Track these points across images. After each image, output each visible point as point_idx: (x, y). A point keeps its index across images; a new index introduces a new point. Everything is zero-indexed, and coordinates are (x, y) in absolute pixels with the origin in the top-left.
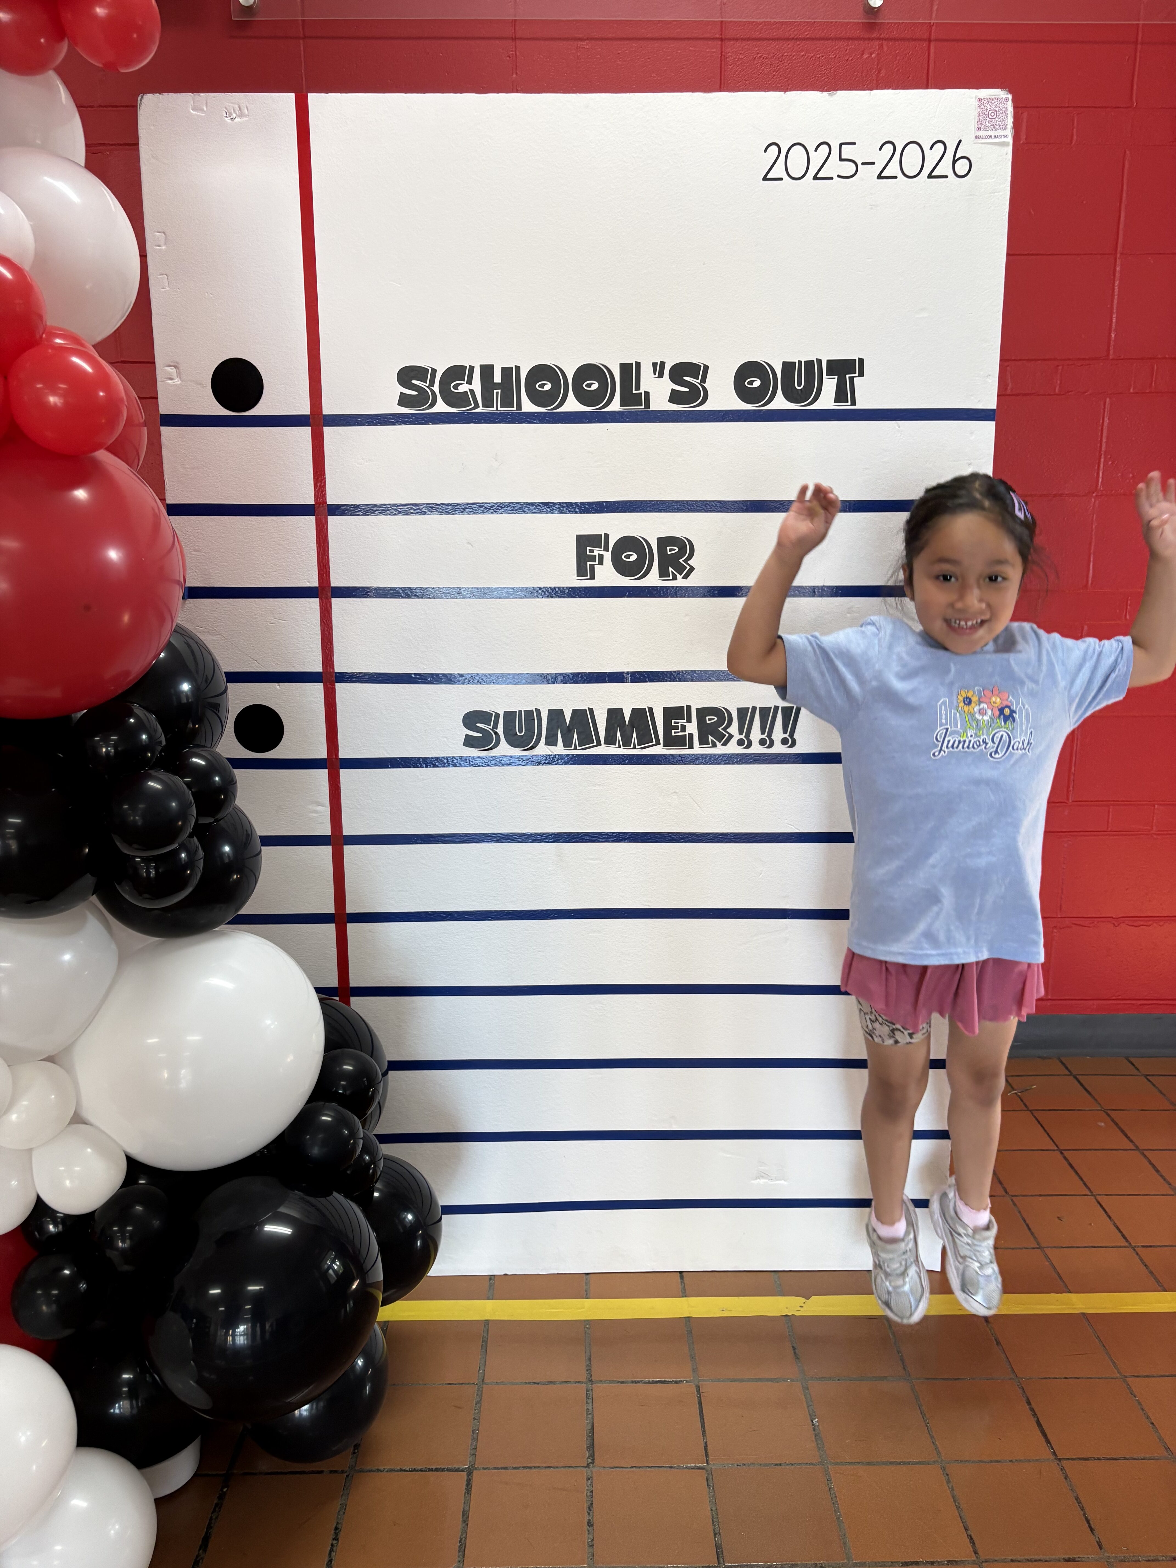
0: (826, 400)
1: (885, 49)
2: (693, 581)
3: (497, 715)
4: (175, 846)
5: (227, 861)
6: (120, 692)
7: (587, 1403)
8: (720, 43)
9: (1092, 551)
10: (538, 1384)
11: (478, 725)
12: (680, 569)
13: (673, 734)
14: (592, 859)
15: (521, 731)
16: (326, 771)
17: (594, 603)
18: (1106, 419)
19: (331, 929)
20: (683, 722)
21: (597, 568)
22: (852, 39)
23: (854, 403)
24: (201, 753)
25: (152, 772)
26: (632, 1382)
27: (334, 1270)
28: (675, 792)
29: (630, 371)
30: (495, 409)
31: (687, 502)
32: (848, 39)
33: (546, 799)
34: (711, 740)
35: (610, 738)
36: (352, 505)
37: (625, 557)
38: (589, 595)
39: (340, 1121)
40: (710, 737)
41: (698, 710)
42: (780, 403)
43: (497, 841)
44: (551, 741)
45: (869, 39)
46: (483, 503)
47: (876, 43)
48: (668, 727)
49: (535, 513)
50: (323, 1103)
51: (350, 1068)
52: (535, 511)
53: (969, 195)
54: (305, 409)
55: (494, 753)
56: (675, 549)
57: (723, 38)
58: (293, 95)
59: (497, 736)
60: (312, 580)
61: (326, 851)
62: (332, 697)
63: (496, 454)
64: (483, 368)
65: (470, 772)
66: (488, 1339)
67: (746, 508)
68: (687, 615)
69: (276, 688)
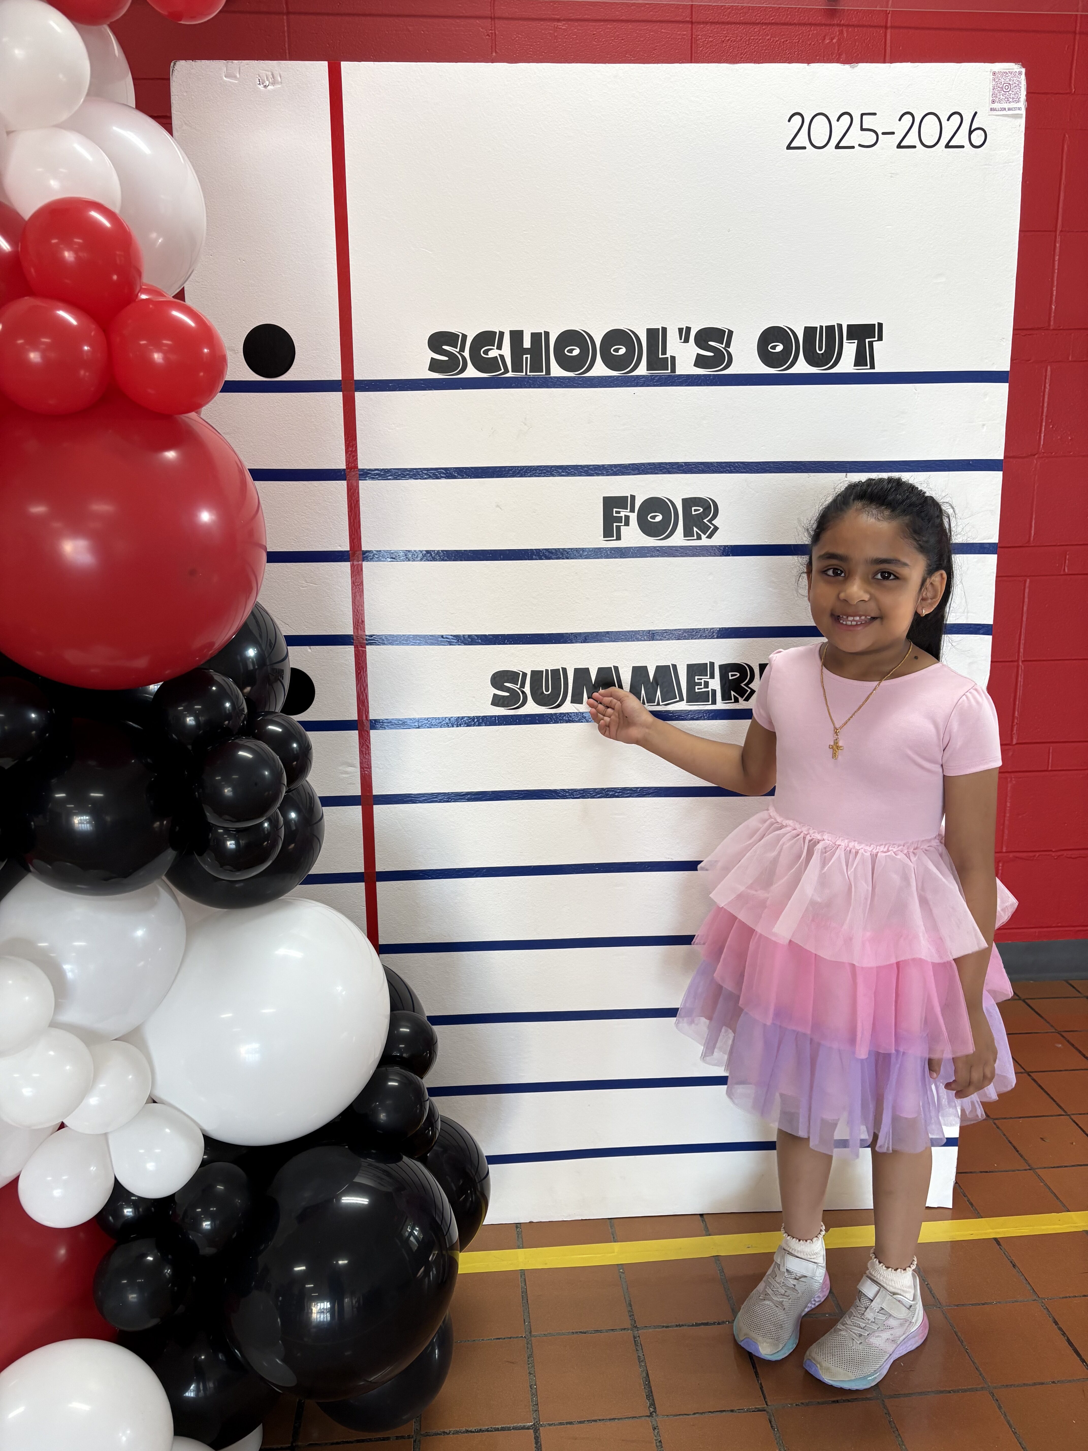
0: (846, 364)
1: (845, 35)
2: (717, 540)
3: (525, 675)
5: (294, 827)
7: (637, 1350)
8: (690, 26)
10: (585, 1333)
11: (505, 684)
12: (704, 529)
13: (697, 691)
15: (547, 690)
16: (357, 732)
17: (620, 564)
18: (1047, 386)
19: (360, 887)
20: (706, 678)
21: (623, 529)
22: (815, 25)
23: (873, 366)
24: (277, 720)
25: (241, 741)
26: (677, 1326)
27: (416, 1238)
29: (657, 337)
30: (524, 374)
31: (711, 463)
32: (811, 24)
33: (571, 756)
34: (734, 695)
36: (383, 469)
37: (651, 518)
38: (615, 555)
39: (405, 1085)
40: (733, 693)
41: (721, 667)
42: (802, 367)
43: (523, 799)
44: (577, 699)
45: (830, 25)
46: (511, 467)
47: (837, 29)
48: (691, 684)
50: (390, 1068)
51: (408, 1030)
52: (563, 474)
53: (984, 165)
54: (337, 376)
55: (521, 711)
56: (700, 510)
57: (694, 21)
58: (326, 63)
59: (525, 695)
60: (344, 546)
61: (357, 811)
62: (363, 660)
63: (525, 419)
64: (513, 333)
65: (497, 731)
66: (528, 1290)
67: (768, 469)
68: (711, 574)
69: (307, 651)
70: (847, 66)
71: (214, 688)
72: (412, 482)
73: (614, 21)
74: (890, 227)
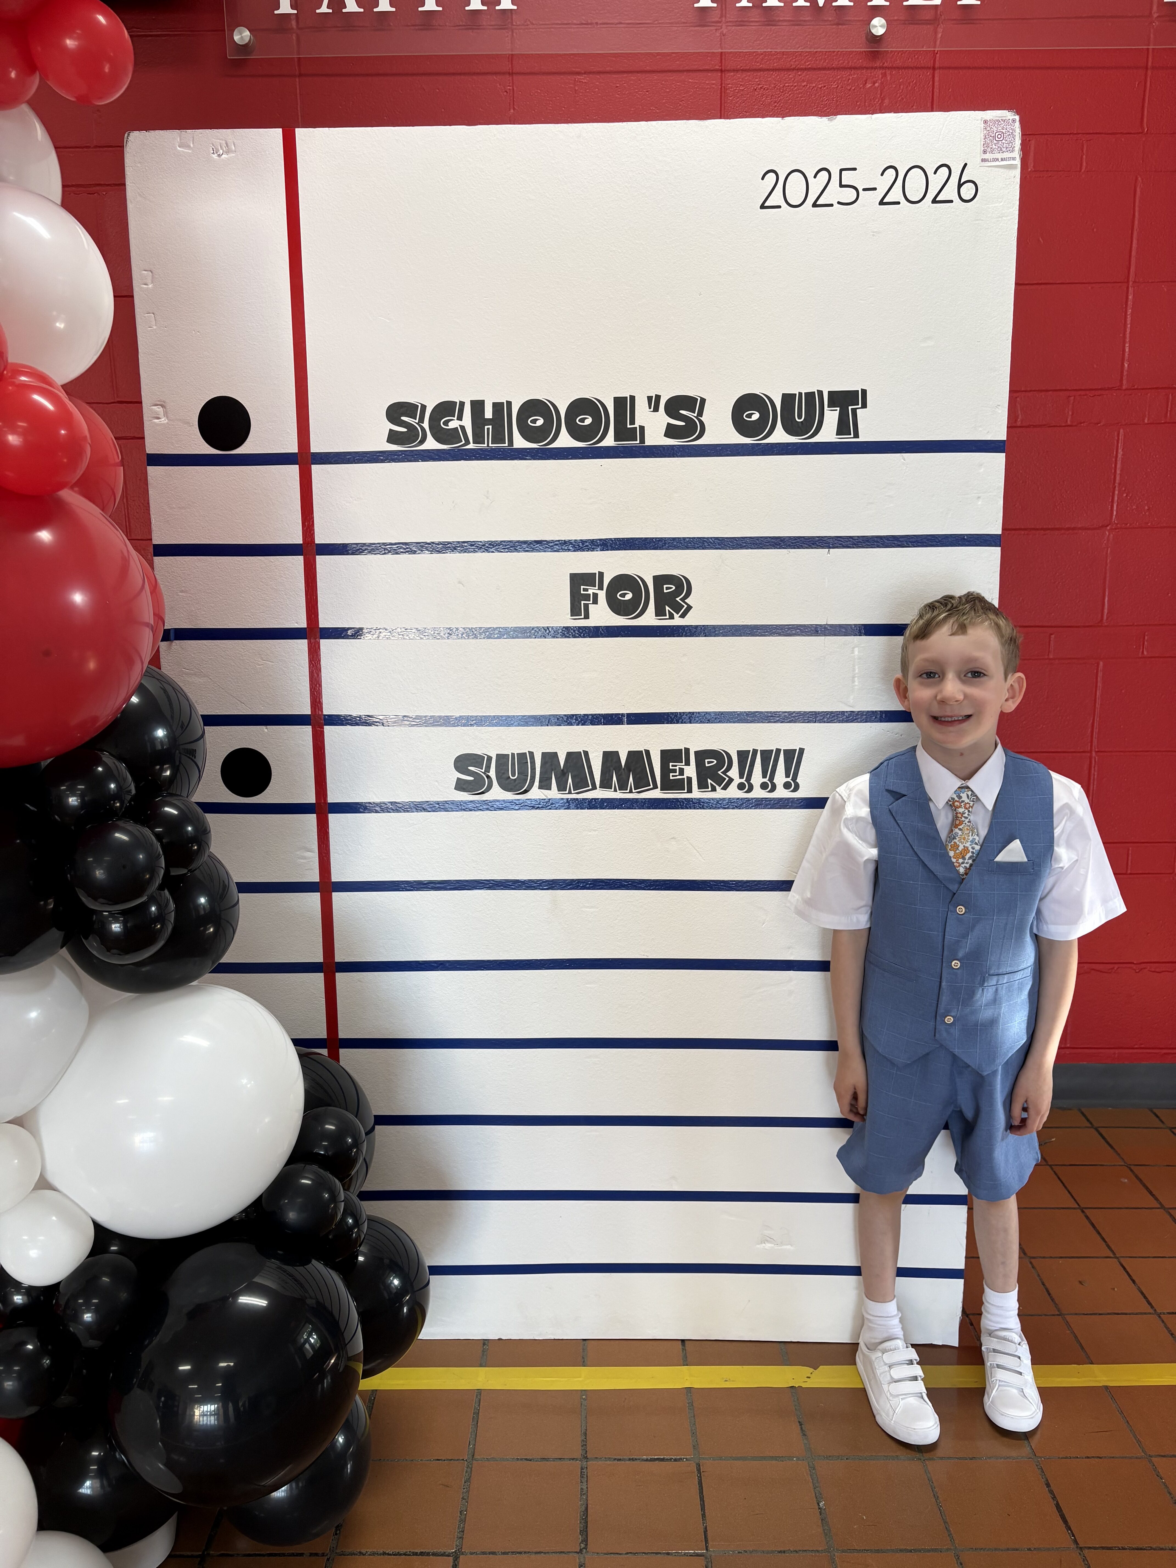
0: (828, 433)
1: (889, 78)
2: (690, 620)
3: (490, 759)
4: (144, 899)
5: (202, 912)
6: (87, 739)
7: (581, 1482)
8: (720, 74)
9: (1107, 585)
10: (531, 1460)
11: (470, 768)
12: (677, 608)
13: (671, 778)
14: (587, 907)
15: (513, 775)
16: (315, 815)
17: (588, 643)
18: (1120, 451)
19: (318, 978)
20: (681, 765)
21: (592, 607)
22: (855, 68)
23: (856, 435)
24: (174, 802)
25: (121, 823)
26: (630, 1459)
27: (311, 1345)
28: (675, 838)
29: (624, 405)
30: (486, 445)
31: (684, 538)
32: (851, 68)
33: (540, 845)
34: (711, 784)
35: (605, 782)
36: (341, 544)
37: (620, 595)
38: (584, 634)
39: (320, 1184)
40: (709, 781)
41: (696, 753)
42: (780, 436)
43: (490, 888)
44: (545, 785)
45: (872, 68)
46: (474, 542)
47: (879, 72)
48: (665, 770)
49: (527, 551)
50: (303, 1165)
51: (333, 1128)
52: (528, 549)
53: (975, 219)
54: (292, 447)
55: (487, 797)
56: (672, 588)
57: (723, 69)
58: (280, 130)
59: (489, 780)
60: (300, 621)
61: (313, 899)
62: (321, 740)
63: (488, 492)
64: (473, 403)
65: (460, 817)
66: (480, 1410)
67: (744, 544)
68: (685, 655)
69: (264, 731)
70: (825, 119)
71: (100, 769)
73: (638, 72)
74: (873, 288)
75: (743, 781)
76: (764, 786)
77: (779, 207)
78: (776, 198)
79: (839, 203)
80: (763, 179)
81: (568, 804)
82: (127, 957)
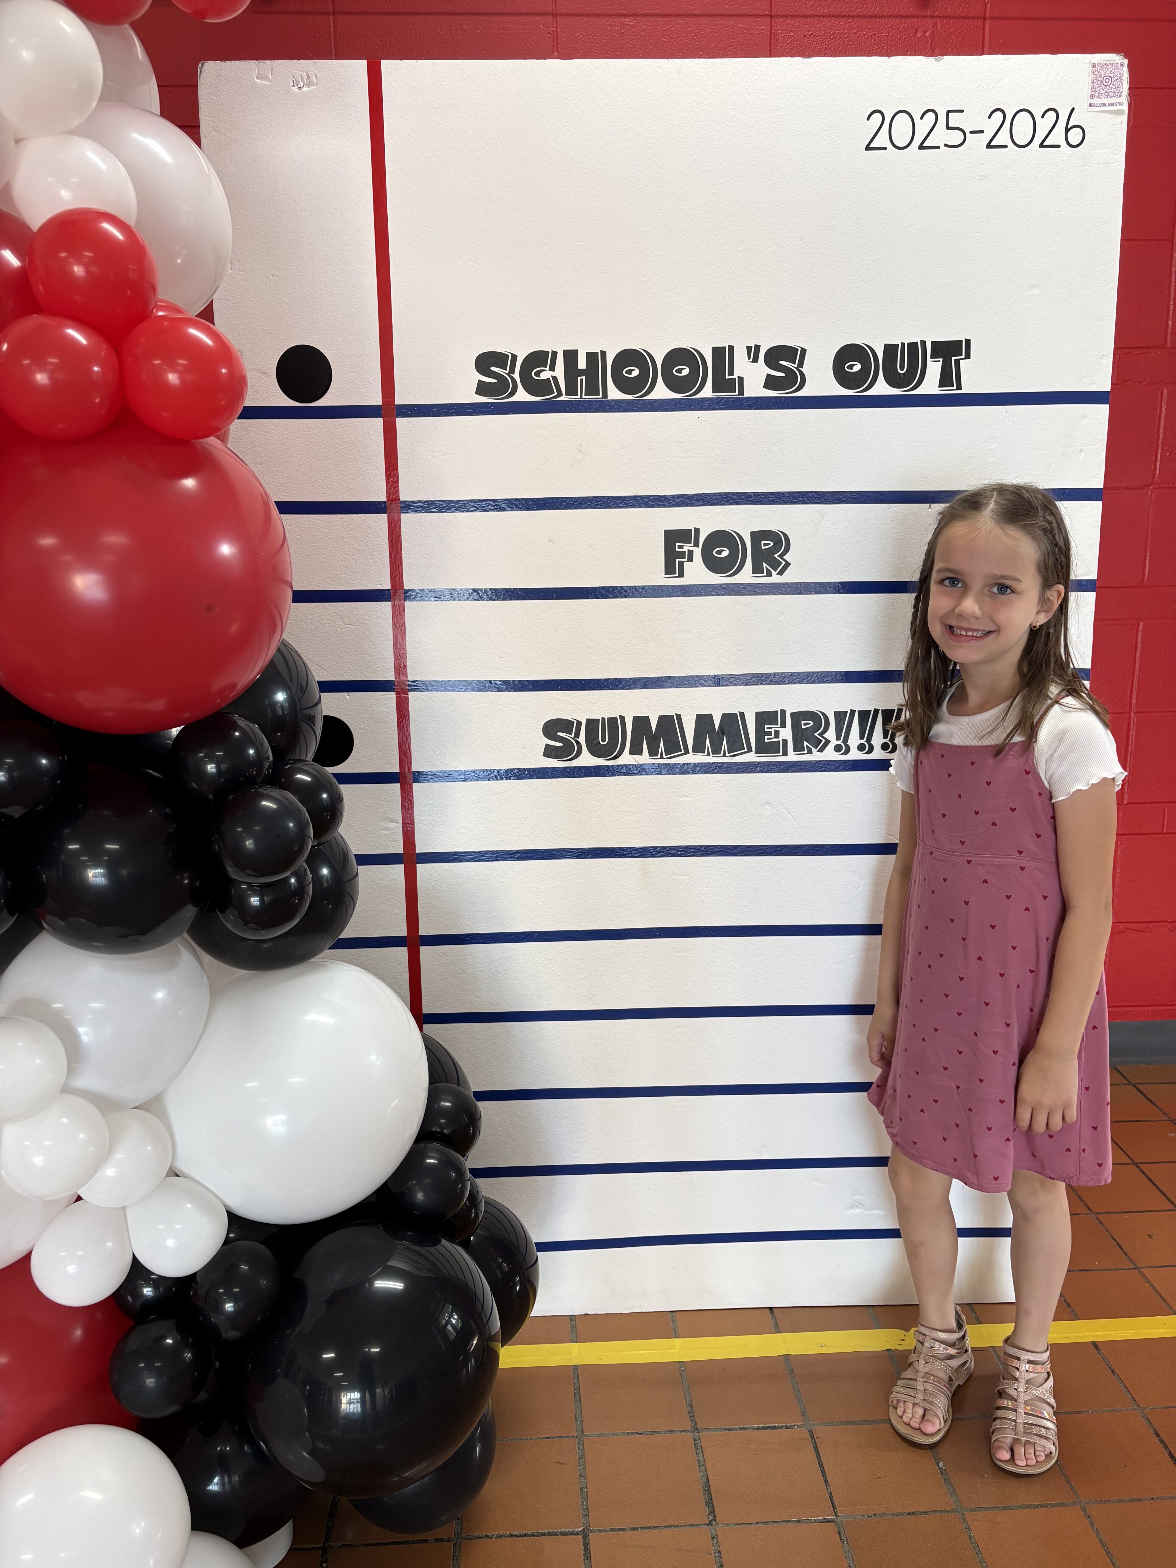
0: (930, 385)
1: (939, 28)
2: (789, 577)
3: (579, 724)
5: (326, 885)
7: (697, 1453)
8: (766, 20)
9: (1149, 545)
10: (642, 1434)
11: (559, 734)
12: (775, 564)
13: (766, 741)
14: (679, 875)
15: (604, 740)
16: (399, 785)
17: (682, 603)
18: (1164, 410)
19: (402, 954)
20: (777, 727)
21: (687, 565)
22: (906, 16)
23: (959, 387)
24: (305, 768)
25: (265, 790)
26: (741, 1429)
27: (453, 1326)
28: (769, 803)
29: (723, 356)
30: (579, 397)
31: (783, 493)
32: (901, 16)
33: (630, 812)
34: (807, 746)
35: (698, 746)
36: (427, 501)
37: (717, 552)
38: (678, 594)
39: (446, 1163)
40: (805, 743)
41: (793, 715)
42: (881, 388)
43: (577, 857)
44: (636, 750)
45: (923, 17)
46: (565, 498)
47: (931, 21)
48: (760, 733)
49: (621, 507)
51: (450, 1104)
52: (621, 505)
53: (1081, 166)
54: (376, 399)
55: (576, 763)
56: (770, 544)
57: (770, 14)
58: (365, 62)
59: (579, 746)
60: (384, 583)
61: (398, 871)
62: (405, 707)
63: (580, 445)
64: (566, 352)
65: (549, 784)
66: (581, 1386)
67: (845, 499)
68: (782, 613)
69: (345, 698)
70: (932, 59)
71: (237, 734)
72: (458, 515)
74: (979, 234)
75: (840, 742)
76: (861, 748)
77: (885, 148)
78: (882, 140)
79: (946, 145)
80: (868, 119)
81: (659, 769)
82: (263, 932)
